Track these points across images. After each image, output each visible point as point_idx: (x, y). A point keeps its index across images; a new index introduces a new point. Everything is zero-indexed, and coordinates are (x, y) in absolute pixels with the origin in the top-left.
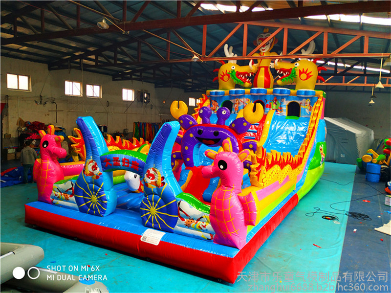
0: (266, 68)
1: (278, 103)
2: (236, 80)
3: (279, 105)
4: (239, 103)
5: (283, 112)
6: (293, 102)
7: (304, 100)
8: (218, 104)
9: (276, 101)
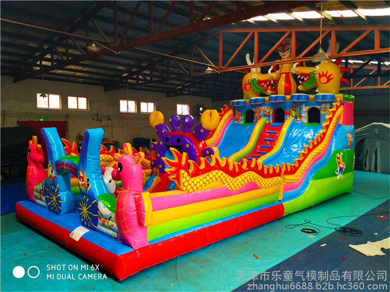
0: (287, 74)
1: (297, 109)
2: (258, 88)
3: (298, 112)
4: (260, 112)
5: (303, 119)
6: (313, 107)
7: (323, 105)
8: (240, 114)
9: (295, 107)
